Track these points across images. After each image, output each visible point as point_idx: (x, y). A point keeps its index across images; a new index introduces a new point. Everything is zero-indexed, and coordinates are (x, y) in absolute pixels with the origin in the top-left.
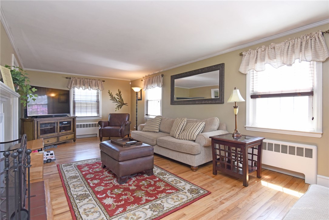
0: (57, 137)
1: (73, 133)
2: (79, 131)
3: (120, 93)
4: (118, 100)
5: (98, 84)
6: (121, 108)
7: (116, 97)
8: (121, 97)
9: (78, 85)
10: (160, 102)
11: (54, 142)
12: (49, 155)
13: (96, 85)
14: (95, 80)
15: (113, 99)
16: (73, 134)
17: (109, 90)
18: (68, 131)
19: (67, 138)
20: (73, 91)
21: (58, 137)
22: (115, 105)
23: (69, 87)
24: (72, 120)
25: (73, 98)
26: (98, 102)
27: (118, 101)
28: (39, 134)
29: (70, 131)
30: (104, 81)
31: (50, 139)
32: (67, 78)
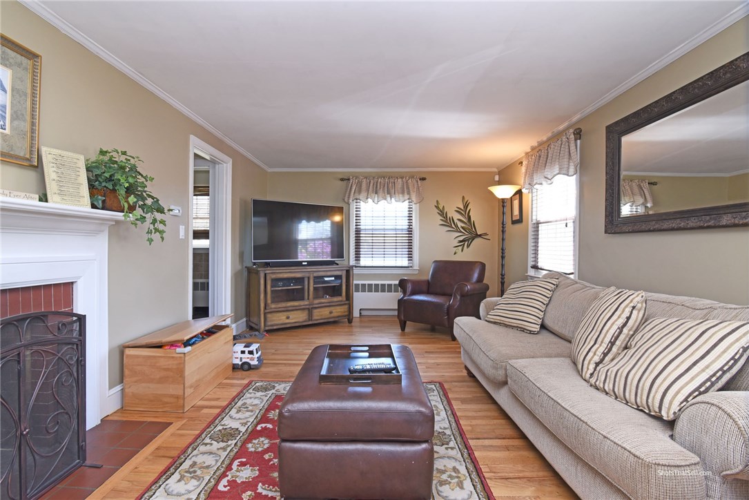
0: (308, 309)
1: (345, 304)
2: (361, 300)
3: (466, 206)
4: (460, 224)
5: (408, 188)
6: (468, 246)
7: (457, 216)
8: (469, 218)
9: (363, 195)
10: (571, 225)
11: (301, 320)
12: (247, 352)
13: (405, 191)
14: (402, 178)
15: (448, 222)
16: (346, 307)
17: (437, 201)
18: (335, 299)
19: (331, 313)
20: (355, 207)
21: (310, 311)
22: (453, 238)
23: (346, 200)
24: (344, 272)
25: (355, 224)
26: (410, 230)
27: (462, 228)
28: (269, 301)
29: (339, 298)
30: (423, 179)
31: (292, 312)
32: (342, 180)
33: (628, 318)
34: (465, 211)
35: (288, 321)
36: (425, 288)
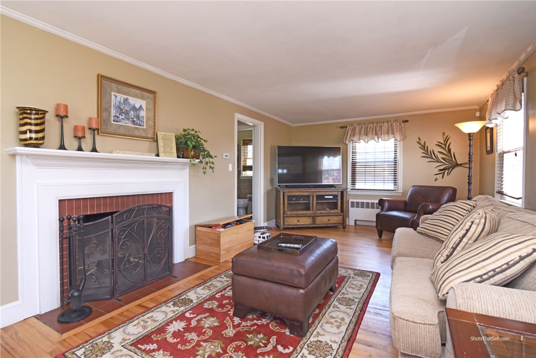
0: (313, 216)
1: (341, 215)
2: (355, 214)
3: (446, 140)
4: (440, 156)
5: (392, 129)
6: (448, 174)
7: (437, 150)
8: (449, 150)
9: (355, 139)
11: (307, 223)
13: (390, 132)
14: (388, 122)
15: (428, 154)
16: (341, 217)
17: (419, 138)
18: (333, 211)
19: (329, 220)
20: (351, 146)
21: (314, 218)
22: (433, 168)
23: (344, 142)
24: (340, 193)
25: (351, 159)
26: (395, 162)
27: (443, 158)
28: (286, 210)
29: (336, 211)
30: (406, 121)
31: (301, 218)
32: (342, 127)
33: (468, 231)
34: (445, 145)
35: (298, 223)
36: (402, 206)
